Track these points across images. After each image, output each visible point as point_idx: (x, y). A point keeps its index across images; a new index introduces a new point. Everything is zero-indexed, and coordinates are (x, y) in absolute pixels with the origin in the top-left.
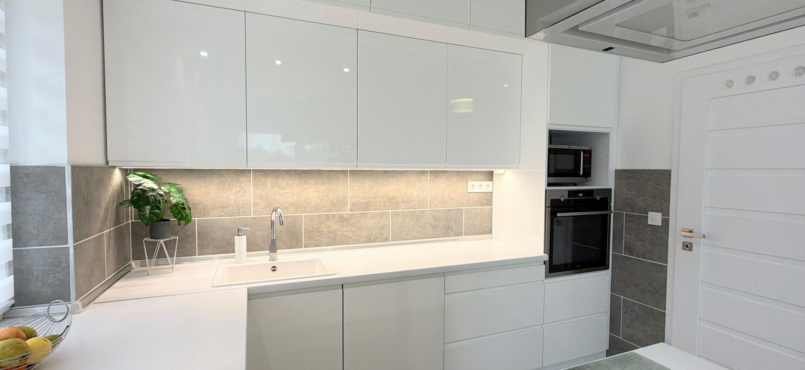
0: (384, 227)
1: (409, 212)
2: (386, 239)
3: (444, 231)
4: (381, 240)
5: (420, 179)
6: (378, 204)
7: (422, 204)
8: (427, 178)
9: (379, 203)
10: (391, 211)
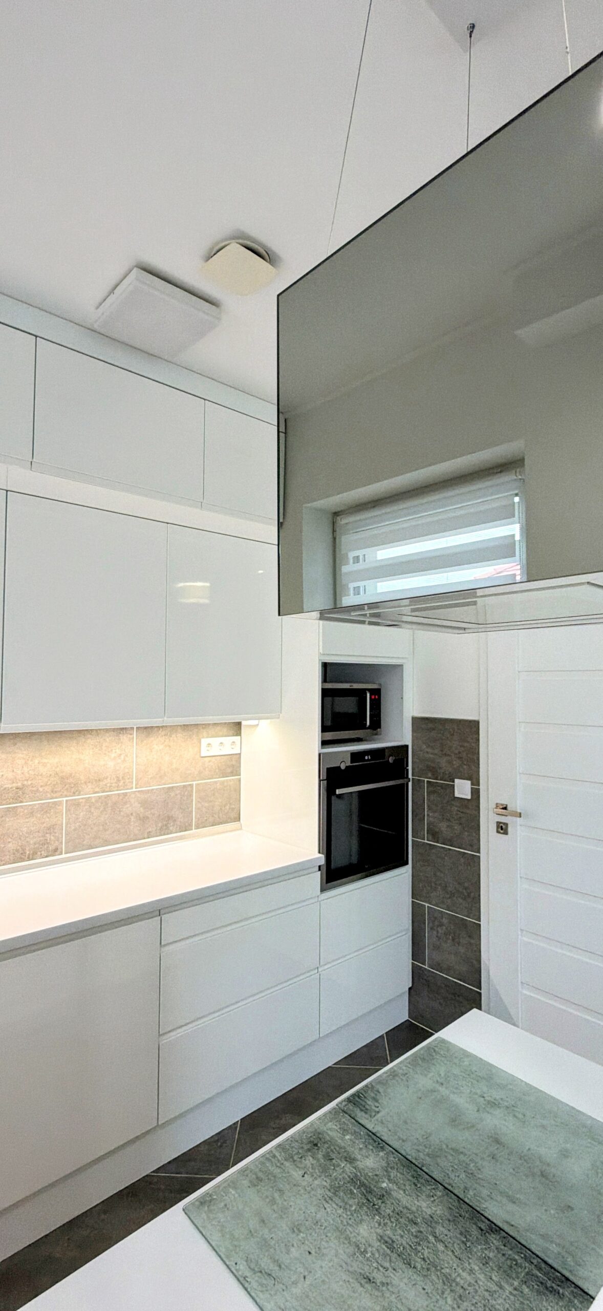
0: (51, 829)
1: (100, 797)
2: (56, 850)
3: (160, 825)
4: (45, 855)
5: (120, 739)
6: (41, 789)
7: (122, 782)
8: (131, 736)
9: (41, 786)
10: (65, 799)
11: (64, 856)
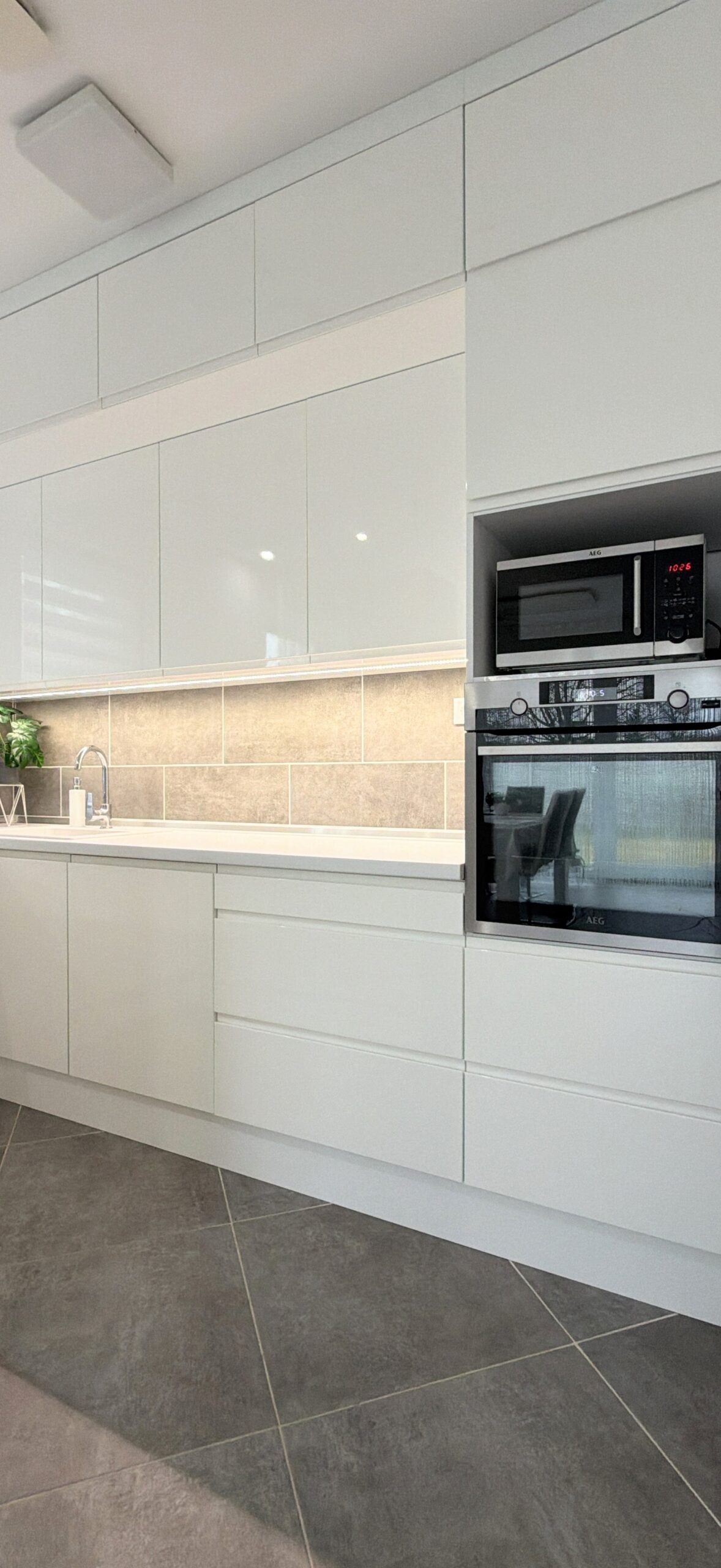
0: (277, 794)
1: (324, 767)
2: (283, 818)
4: (274, 820)
5: (344, 698)
6: (268, 751)
7: (348, 751)
8: (358, 695)
9: (269, 747)
10: (290, 764)
11: (290, 826)
